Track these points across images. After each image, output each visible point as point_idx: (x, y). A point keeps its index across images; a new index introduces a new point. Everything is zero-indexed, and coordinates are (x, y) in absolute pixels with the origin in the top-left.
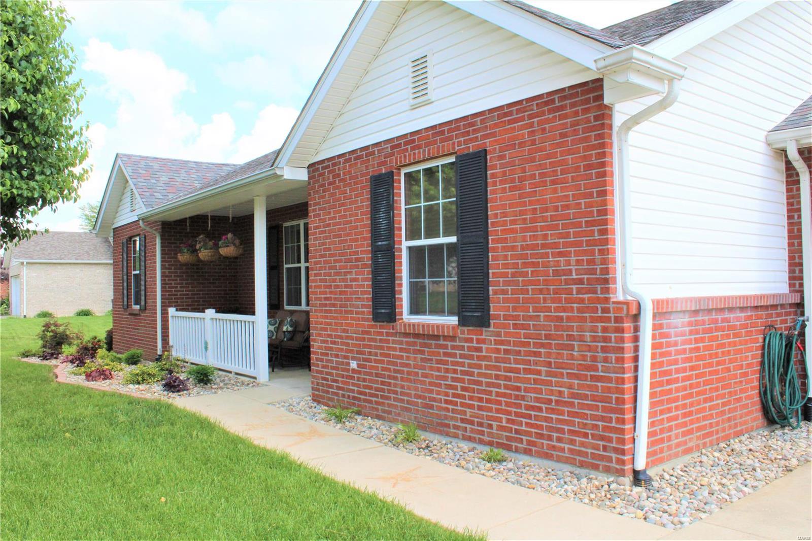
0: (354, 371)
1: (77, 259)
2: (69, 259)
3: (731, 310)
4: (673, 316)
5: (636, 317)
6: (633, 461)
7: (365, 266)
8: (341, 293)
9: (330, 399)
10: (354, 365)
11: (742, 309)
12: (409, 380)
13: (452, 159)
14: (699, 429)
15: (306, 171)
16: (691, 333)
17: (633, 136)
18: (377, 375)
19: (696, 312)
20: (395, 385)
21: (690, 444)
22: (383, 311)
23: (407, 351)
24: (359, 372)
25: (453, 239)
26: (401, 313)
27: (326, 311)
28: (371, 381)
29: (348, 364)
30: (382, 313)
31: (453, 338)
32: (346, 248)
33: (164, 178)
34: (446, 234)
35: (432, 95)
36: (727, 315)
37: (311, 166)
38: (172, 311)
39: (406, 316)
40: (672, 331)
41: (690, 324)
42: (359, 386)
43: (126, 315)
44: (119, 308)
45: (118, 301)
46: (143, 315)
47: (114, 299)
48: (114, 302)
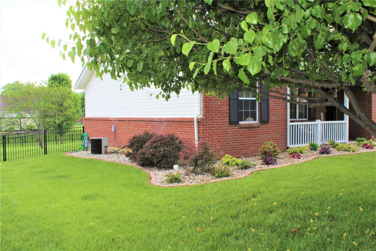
43: (233, 129)
44: (218, 125)
45: (217, 120)
46: (264, 127)
47: (205, 118)
48: (206, 120)
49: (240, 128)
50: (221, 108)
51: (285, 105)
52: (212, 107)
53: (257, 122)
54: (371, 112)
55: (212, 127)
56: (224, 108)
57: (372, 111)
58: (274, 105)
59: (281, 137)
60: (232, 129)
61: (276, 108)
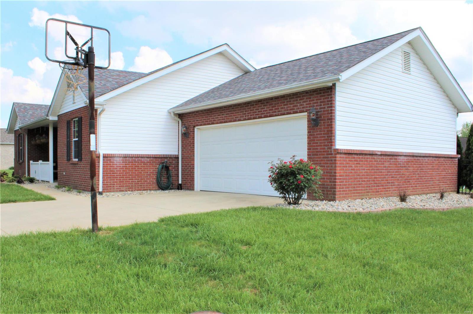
1: (10, 142)
2: (6, 142)
3: (141, 157)
4: (115, 158)
5: (99, 157)
6: (99, 190)
7: (66, 146)
8: (63, 153)
9: (61, 184)
10: (64, 173)
11: (147, 158)
12: (72, 176)
13: (77, 119)
14: (126, 186)
15: (57, 117)
16: (123, 162)
17: (102, 116)
18: (68, 176)
19: (126, 157)
20: (70, 178)
21: (122, 189)
23: (72, 168)
24: (65, 176)
25: (77, 139)
26: (72, 159)
27: (60, 159)
28: (67, 178)
30: (68, 159)
31: (77, 164)
32: (64, 140)
33: (31, 113)
34: (76, 138)
35: (75, 101)
36: (140, 159)
37: (58, 116)
38: (31, 162)
39: (73, 159)
40: (115, 161)
41: (122, 160)
42: (65, 179)
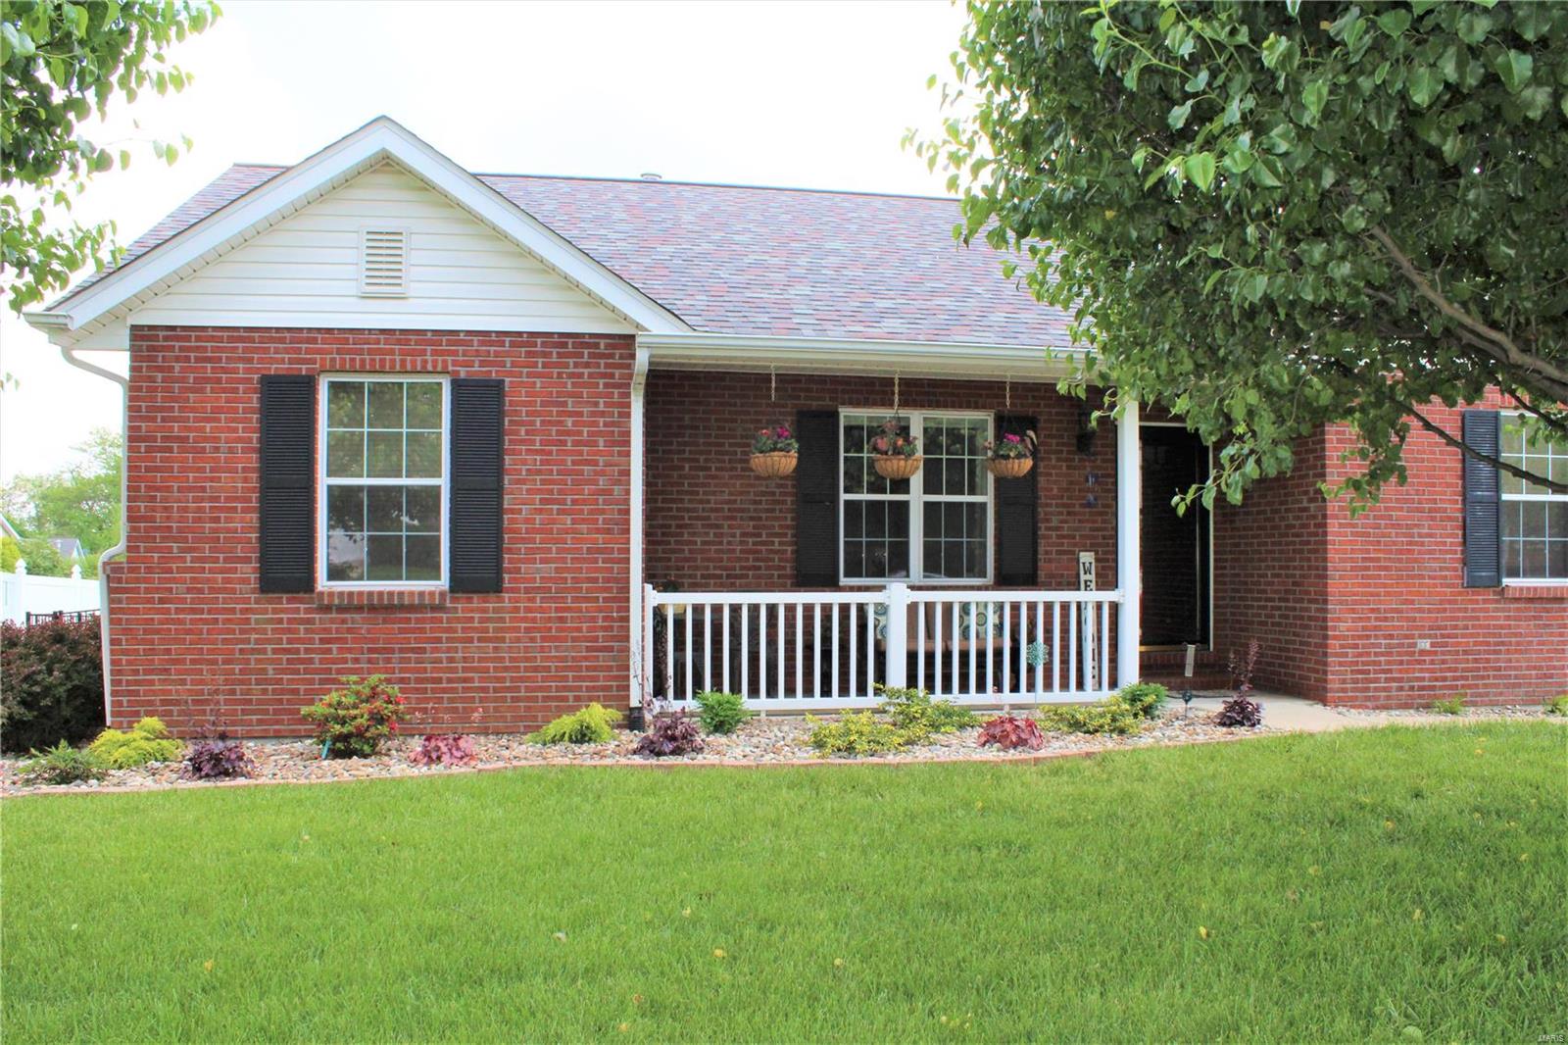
0: (1423, 652)
7: (1450, 519)
8: (1401, 552)
9: (1368, 699)
10: (1424, 645)
12: (1516, 651)
18: (1465, 652)
20: (1498, 660)
22: (1483, 574)
23: (1516, 619)
24: (1435, 653)
27: (1369, 577)
28: (1456, 661)
29: (1414, 645)
30: (1481, 577)
32: (1412, 492)
39: (1506, 580)
42: (1432, 671)
43: (283, 611)
44: (201, 591)
45: (191, 570)
46: (475, 608)
47: (130, 560)
48: (131, 570)
49: (327, 609)
50: (217, 520)
51: (620, 511)
52: (168, 518)
53: (443, 582)
54: (1325, 551)
55: (162, 601)
56: (229, 520)
57: (1325, 542)
58: (540, 511)
59: (586, 658)
60: (275, 611)
61: (554, 522)
